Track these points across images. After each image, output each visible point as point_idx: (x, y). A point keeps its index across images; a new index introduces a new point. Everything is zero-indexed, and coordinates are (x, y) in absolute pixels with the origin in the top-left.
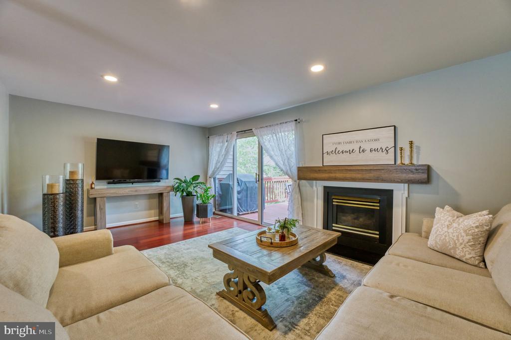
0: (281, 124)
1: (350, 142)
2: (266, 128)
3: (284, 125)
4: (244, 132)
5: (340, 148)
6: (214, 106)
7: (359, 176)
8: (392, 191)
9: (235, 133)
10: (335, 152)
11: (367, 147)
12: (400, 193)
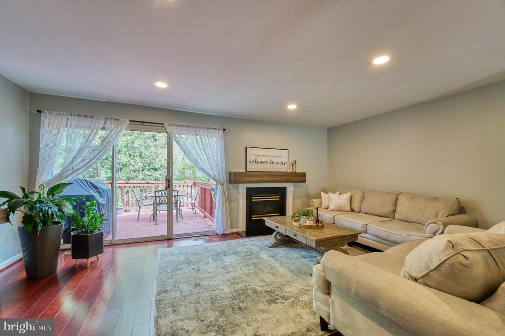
0: (208, 128)
1: (266, 156)
2: (186, 128)
3: (211, 130)
4: (140, 123)
5: (259, 159)
6: (161, 85)
7: (277, 179)
8: (285, 188)
9: (128, 120)
10: (256, 161)
11: (275, 160)
12: (290, 188)
